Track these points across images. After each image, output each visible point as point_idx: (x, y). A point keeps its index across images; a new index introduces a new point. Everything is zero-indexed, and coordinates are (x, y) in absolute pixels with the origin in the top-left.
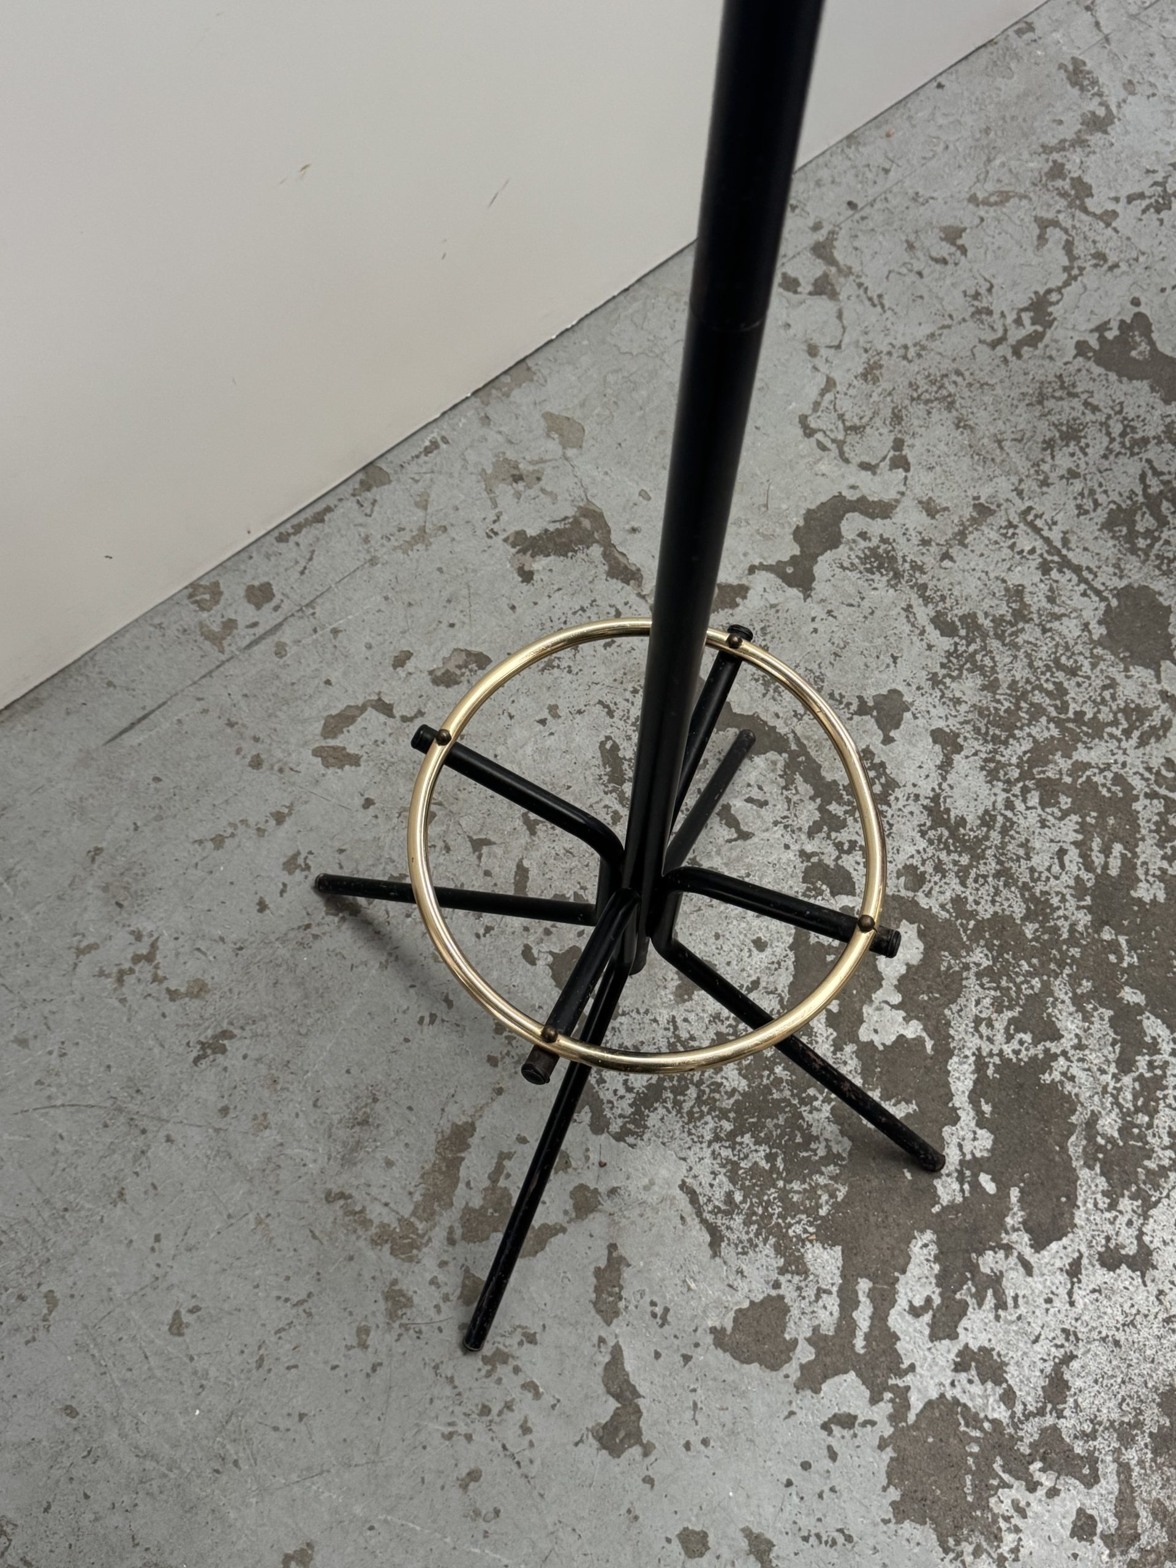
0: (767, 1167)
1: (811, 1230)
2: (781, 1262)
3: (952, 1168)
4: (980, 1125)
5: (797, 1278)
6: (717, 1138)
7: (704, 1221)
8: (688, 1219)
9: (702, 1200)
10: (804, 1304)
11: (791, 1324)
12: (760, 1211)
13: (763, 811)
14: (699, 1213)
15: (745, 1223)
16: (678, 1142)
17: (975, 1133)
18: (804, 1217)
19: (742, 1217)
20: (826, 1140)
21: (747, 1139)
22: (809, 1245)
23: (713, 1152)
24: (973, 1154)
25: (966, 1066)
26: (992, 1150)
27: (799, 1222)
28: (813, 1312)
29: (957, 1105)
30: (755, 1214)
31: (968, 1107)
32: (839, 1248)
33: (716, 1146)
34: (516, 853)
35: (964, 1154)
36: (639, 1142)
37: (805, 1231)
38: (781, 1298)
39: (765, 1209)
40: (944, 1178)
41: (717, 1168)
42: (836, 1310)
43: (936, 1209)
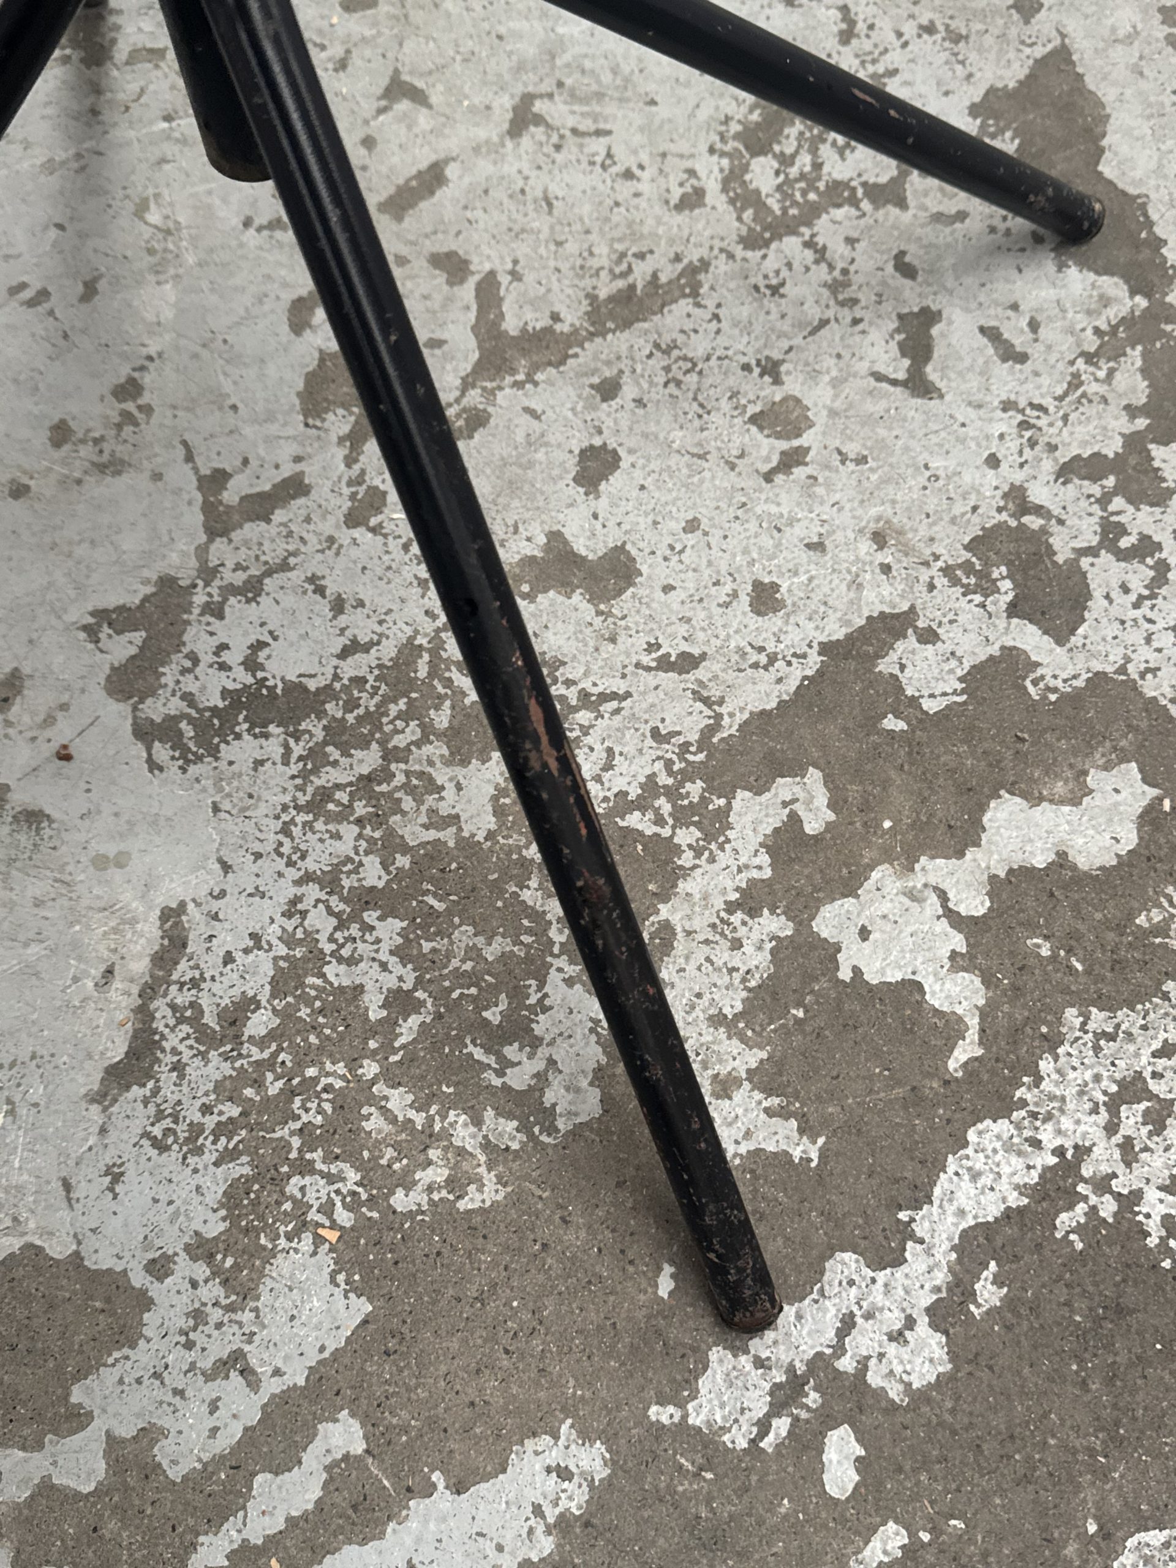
0: (375, 1014)
1: (344, 1217)
2: (215, 1227)
3: (784, 1355)
4: (938, 1315)
5: (213, 1291)
6: (330, 881)
7: (144, 1013)
8: (117, 984)
9: (183, 970)
10: (179, 1358)
11: (111, 1376)
12: (274, 1088)
13: (1002, 370)
14: (149, 991)
15: (218, 1086)
16: (249, 826)
17: (910, 1323)
18: (353, 1176)
19: (227, 1069)
20: (551, 1062)
21: (390, 930)
22: (306, 1242)
23: (295, 901)
24: (863, 1364)
25: (1017, 1163)
26: (920, 1398)
27: (330, 1178)
28: (179, 1393)
29: (920, 1230)
30: (258, 1084)
31: (944, 1254)
32: (363, 1307)
33: (313, 891)
34: (450, 144)
35: (839, 1349)
36: (173, 768)
37: (327, 1209)
38: (145, 1302)
39: (290, 1093)
40: (744, 1360)
41: (272, 933)
42: (232, 1434)
43: (662, 1414)
